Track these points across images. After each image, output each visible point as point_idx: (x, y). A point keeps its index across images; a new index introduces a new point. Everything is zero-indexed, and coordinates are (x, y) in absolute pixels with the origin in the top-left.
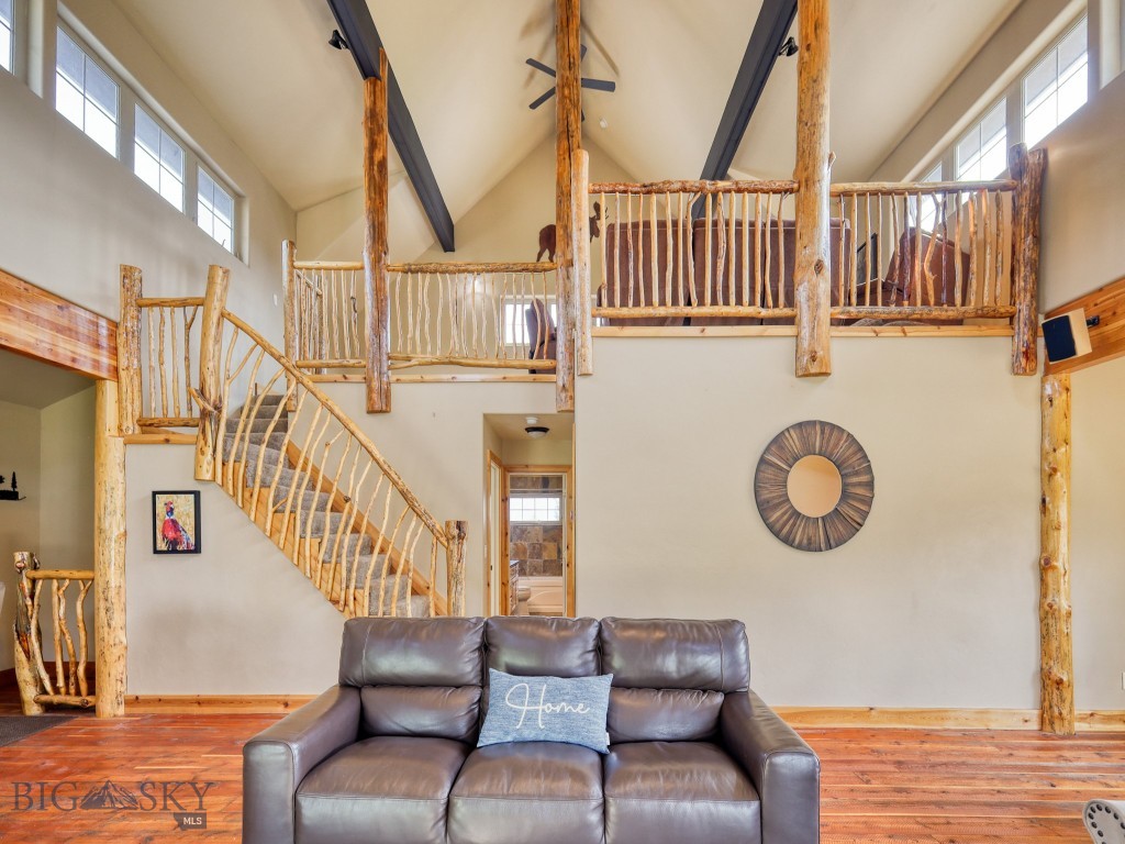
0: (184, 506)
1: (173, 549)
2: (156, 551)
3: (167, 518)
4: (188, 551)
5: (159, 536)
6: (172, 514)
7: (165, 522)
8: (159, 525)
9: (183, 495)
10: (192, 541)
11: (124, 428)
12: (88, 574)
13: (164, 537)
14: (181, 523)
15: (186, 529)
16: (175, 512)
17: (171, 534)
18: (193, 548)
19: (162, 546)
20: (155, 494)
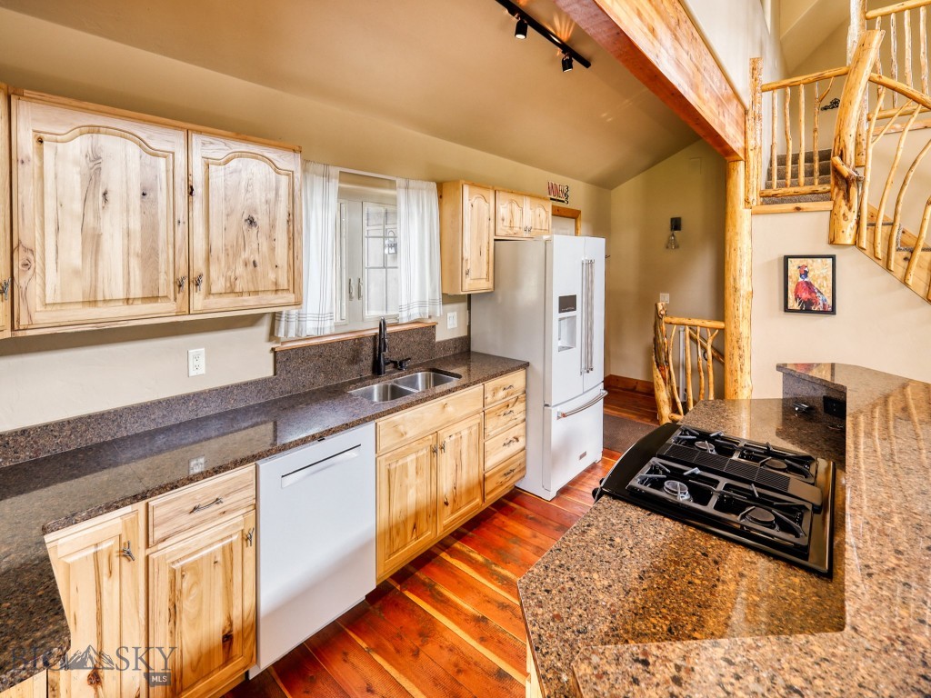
0: (820, 271)
1: (807, 308)
2: (786, 309)
3: (801, 280)
4: (824, 312)
5: (791, 296)
6: (806, 276)
7: (798, 284)
8: (791, 286)
9: (819, 260)
10: (829, 302)
11: (751, 200)
12: (721, 325)
13: (797, 297)
14: (816, 286)
15: (823, 290)
16: (810, 275)
17: (805, 296)
18: (830, 309)
19: (793, 304)
20: (786, 258)
